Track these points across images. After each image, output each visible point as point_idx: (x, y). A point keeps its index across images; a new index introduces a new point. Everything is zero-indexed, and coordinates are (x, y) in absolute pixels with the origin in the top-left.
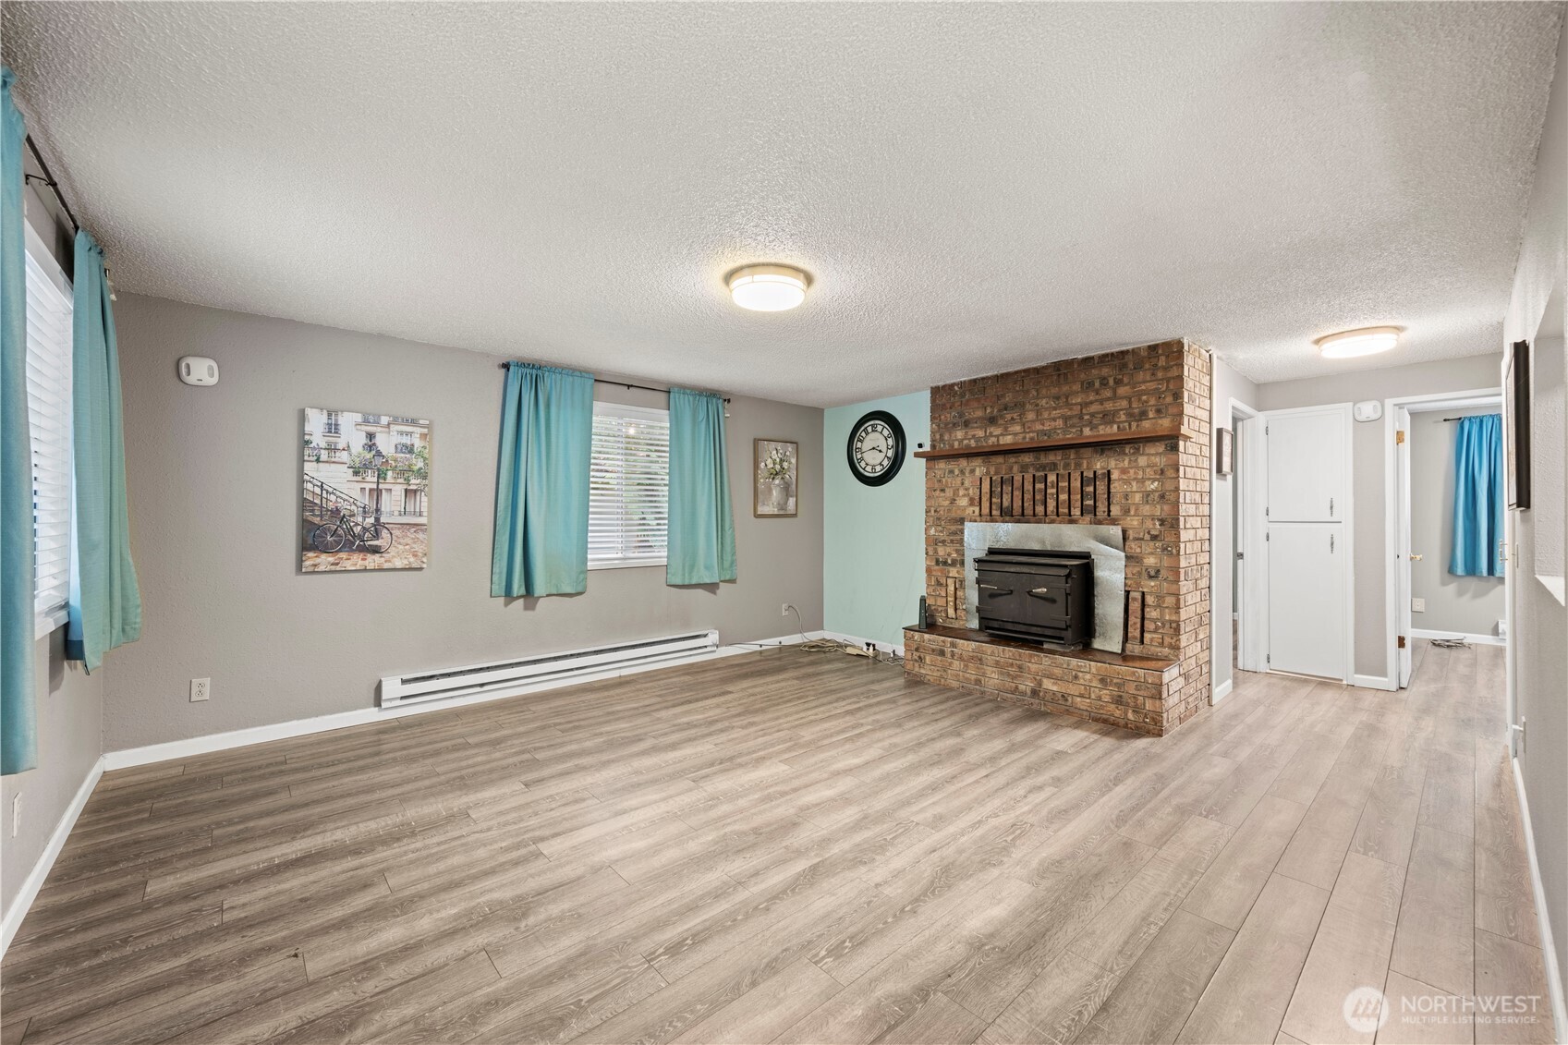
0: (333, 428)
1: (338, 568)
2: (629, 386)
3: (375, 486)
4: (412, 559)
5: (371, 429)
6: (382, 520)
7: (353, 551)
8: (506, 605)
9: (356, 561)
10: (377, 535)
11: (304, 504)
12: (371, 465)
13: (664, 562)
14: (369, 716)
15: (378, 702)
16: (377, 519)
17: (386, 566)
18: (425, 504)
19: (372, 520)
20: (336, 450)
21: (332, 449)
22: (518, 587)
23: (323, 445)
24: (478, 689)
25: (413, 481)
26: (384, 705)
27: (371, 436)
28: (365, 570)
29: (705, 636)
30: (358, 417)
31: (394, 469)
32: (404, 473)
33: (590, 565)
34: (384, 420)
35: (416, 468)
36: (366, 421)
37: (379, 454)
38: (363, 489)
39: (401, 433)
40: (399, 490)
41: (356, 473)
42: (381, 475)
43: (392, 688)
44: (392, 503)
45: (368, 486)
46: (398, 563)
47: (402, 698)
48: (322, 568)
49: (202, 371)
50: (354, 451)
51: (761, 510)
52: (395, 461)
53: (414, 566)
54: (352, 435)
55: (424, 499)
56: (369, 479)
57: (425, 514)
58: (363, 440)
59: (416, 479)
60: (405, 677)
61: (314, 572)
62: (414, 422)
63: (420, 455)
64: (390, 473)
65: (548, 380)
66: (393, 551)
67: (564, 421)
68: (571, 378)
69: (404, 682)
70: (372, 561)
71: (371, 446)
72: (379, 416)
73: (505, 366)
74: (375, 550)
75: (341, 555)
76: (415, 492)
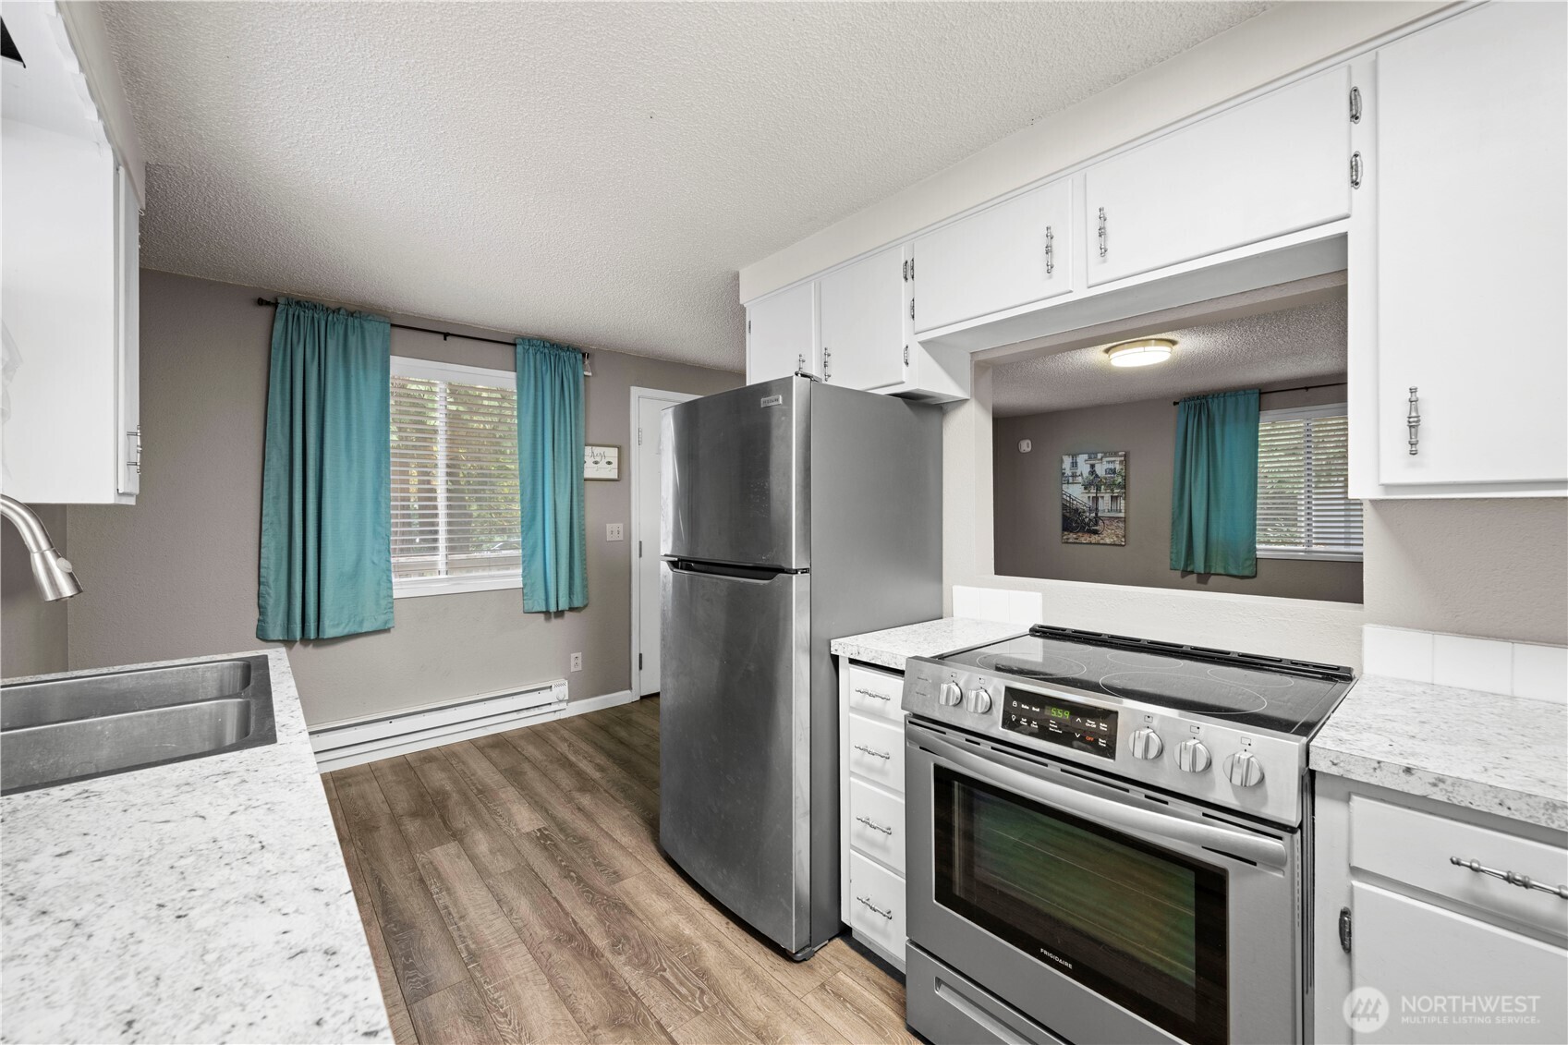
0: (1074, 465)
1: (1078, 541)
3: (1095, 495)
4: (1115, 539)
5: (1092, 462)
6: (1099, 515)
7: (1085, 532)
8: (1183, 576)
9: (1085, 538)
10: (1096, 524)
11: (1064, 507)
12: (1093, 483)
16: (1096, 514)
17: (1102, 542)
18: (1123, 505)
19: (1093, 515)
20: (1076, 476)
21: (1074, 476)
23: (1070, 474)
25: (1116, 491)
27: (1093, 466)
28: (1091, 543)
30: (1086, 456)
31: (1105, 484)
32: (1111, 486)
33: (1260, 554)
34: (1099, 456)
35: (1117, 482)
36: (1090, 458)
37: (1097, 476)
38: (1089, 497)
39: (1108, 462)
40: (1107, 497)
41: (1085, 489)
42: (1098, 489)
44: (1105, 504)
45: (1091, 495)
46: (1108, 541)
48: (1071, 541)
49: (1026, 446)
50: (1084, 476)
52: (1106, 479)
53: (1117, 543)
54: (1084, 468)
55: (1123, 502)
56: (1092, 491)
57: (1123, 511)
58: (1089, 469)
59: (1120, 486)
61: (1067, 543)
62: (1116, 454)
63: (1120, 474)
64: (1103, 487)
65: (1215, 407)
66: (1105, 534)
70: (1094, 538)
71: (1093, 472)
72: (1096, 454)
73: (1175, 403)
74: (1096, 532)
75: (1080, 534)
76: (1117, 497)
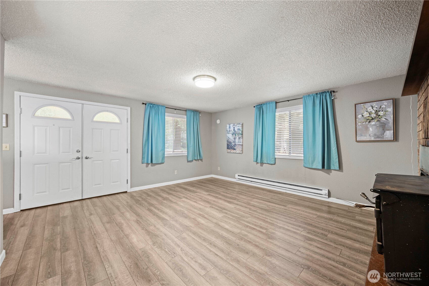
0: (230, 127)
1: (230, 152)
3: (234, 137)
4: (240, 152)
5: (234, 126)
8: (256, 164)
10: (235, 147)
11: (227, 141)
12: (234, 134)
13: (303, 158)
14: (233, 180)
16: (235, 143)
17: (236, 152)
18: (241, 140)
19: (234, 144)
22: (259, 160)
23: (229, 131)
24: (250, 182)
25: (240, 136)
26: (236, 179)
27: (234, 128)
29: (321, 190)
30: (232, 125)
31: (237, 134)
32: (239, 134)
33: (276, 157)
34: (236, 124)
35: (240, 133)
37: (235, 131)
39: (238, 126)
40: (238, 138)
41: (232, 135)
43: (237, 176)
44: (237, 140)
46: (238, 152)
47: (239, 179)
48: (229, 152)
49: (218, 122)
50: (232, 131)
52: (237, 132)
53: (240, 153)
54: (232, 129)
55: (241, 139)
57: (241, 142)
58: (233, 129)
62: (239, 124)
63: (241, 130)
65: (264, 107)
66: (237, 150)
69: (239, 176)
70: (234, 151)
71: (234, 130)
72: (235, 124)
73: (254, 107)
74: (235, 149)
75: (231, 150)
76: (240, 138)
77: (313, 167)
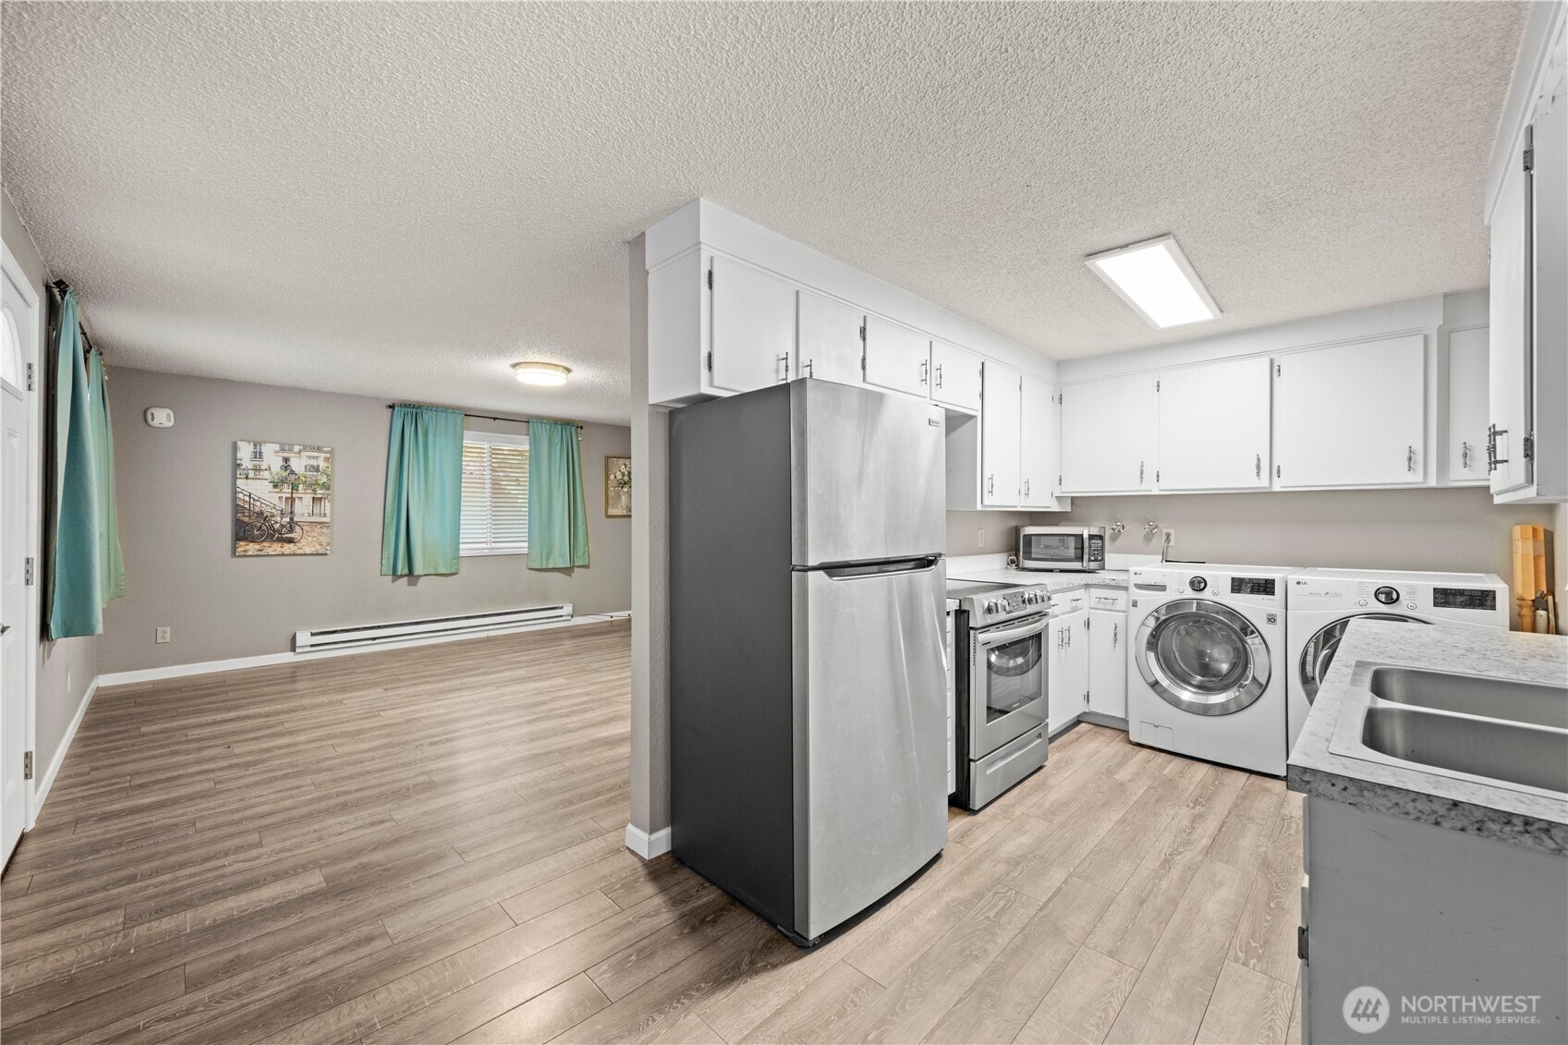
0: (258, 455)
1: (263, 553)
2: (495, 419)
3: (290, 495)
4: (318, 547)
5: (286, 455)
6: (295, 519)
7: (274, 541)
8: (394, 581)
9: (276, 548)
10: (291, 530)
11: (237, 508)
12: (286, 480)
13: (526, 551)
14: (287, 658)
15: (293, 648)
16: (292, 519)
17: (298, 552)
18: (328, 508)
19: (288, 519)
20: (260, 470)
21: (257, 469)
22: (402, 568)
23: (250, 466)
24: (371, 642)
25: (319, 492)
26: (298, 650)
27: (286, 460)
28: (283, 555)
29: (562, 608)
30: (277, 447)
31: (304, 483)
32: (312, 486)
33: (462, 553)
34: (297, 448)
35: (321, 482)
36: (283, 450)
37: (293, 472)
38: (280, 498)
39: (310, 457)
40: (308, 498)
41: (275, 486)
42: (294, 488)
43: (304, 638)
44: (303, 508)
45: (284, 496)
46: (308, 550)
47: (312, 646)
48: (249, 553)
49: (162, 417)
50: (273, 471)
51: (612, 512)
52: (305, 477)
53: (320, 552)
54: (272, 459)
55: (328, 504)
56: (285, 490)
57: (328, 515)
58: (281, 463)
59: (321, 490)
60: (314, 631)
61: (245, 556)
62: (319, 449)
63: (324, 472)
64: (301, 486)
65: (427, 416)
66: (304, 542)
67: (440, 447)
68: (445, 414)
69: (313, 634)
70: (288, 548)
71: (286, 467)
72: (292, 445)
73: (390, 406)
74: (291, 541)
75: (265, 544)
76: (321, 499)
77: (551, 566)
